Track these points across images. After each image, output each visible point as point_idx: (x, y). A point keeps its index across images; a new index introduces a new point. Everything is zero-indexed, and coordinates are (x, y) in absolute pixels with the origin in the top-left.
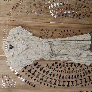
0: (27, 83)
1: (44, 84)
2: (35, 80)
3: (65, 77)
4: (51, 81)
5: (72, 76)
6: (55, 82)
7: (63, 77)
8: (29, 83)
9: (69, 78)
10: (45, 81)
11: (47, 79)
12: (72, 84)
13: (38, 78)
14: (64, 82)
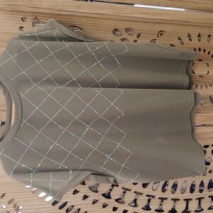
0: (61, 208)
1: (115, 209)
2: (85, 197)
3: (179, 187)
4: (135, 201)
5: (202, 184)
6: (149, 201)
7: (175, 186)
8: (66, 208)
9: (192, 190)
10: (117, 200)
11: (124, 192)
12: (200, 204)
13: (97, 192)
14: (175, 200)
